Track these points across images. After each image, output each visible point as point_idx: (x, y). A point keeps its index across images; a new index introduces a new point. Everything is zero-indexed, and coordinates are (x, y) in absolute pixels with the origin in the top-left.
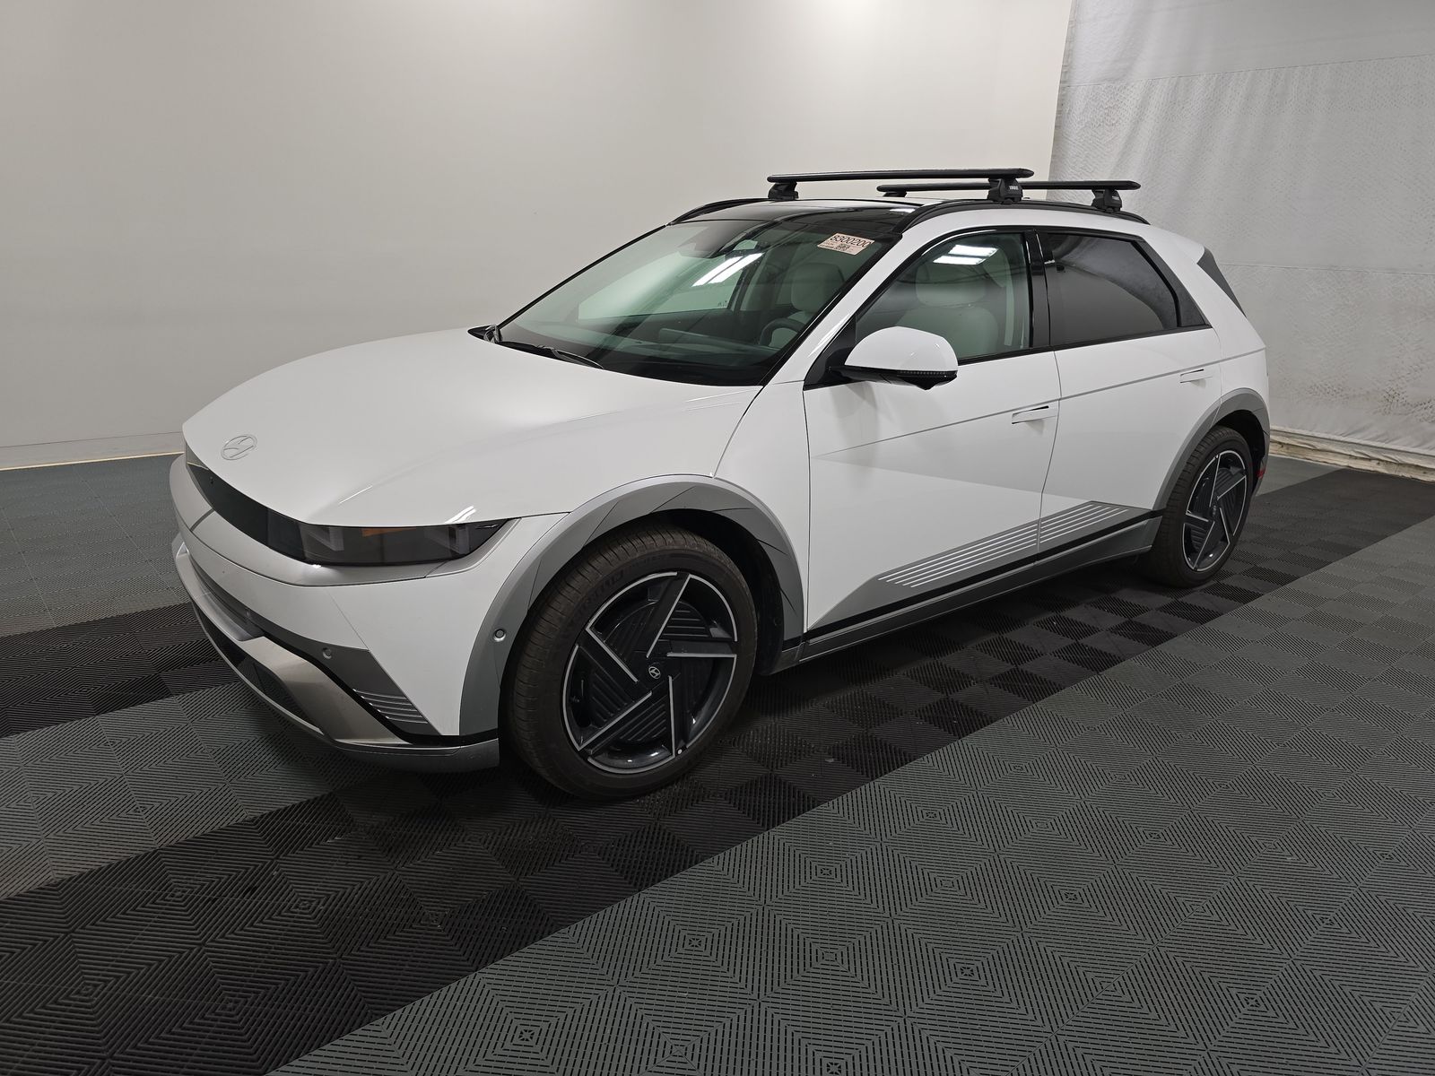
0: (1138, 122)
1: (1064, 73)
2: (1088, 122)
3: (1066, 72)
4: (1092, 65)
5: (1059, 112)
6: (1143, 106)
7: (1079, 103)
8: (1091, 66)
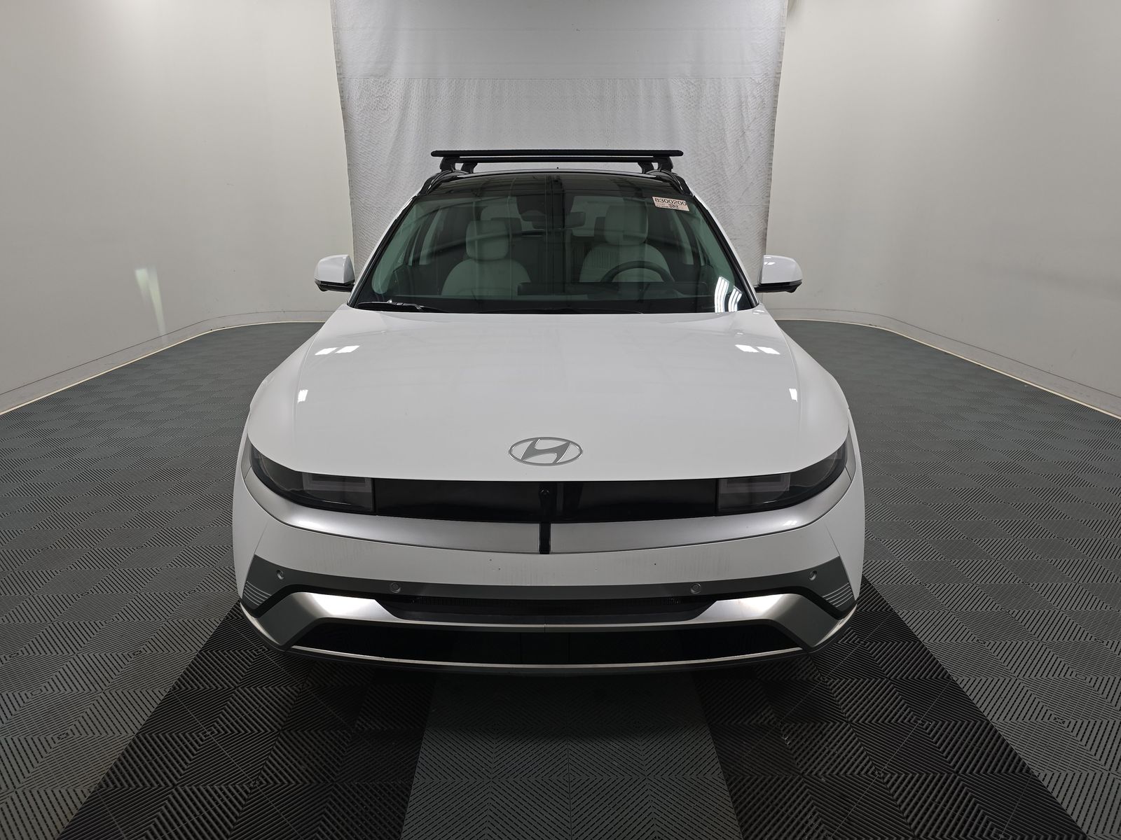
0: (405, 108)
1: (339, 68)
2: (365, 106)
3: (340, 67)
4: (361, 61)
5: (342, 97)
6: (406, 97)
7: (355, 93)
8: (360, 64)
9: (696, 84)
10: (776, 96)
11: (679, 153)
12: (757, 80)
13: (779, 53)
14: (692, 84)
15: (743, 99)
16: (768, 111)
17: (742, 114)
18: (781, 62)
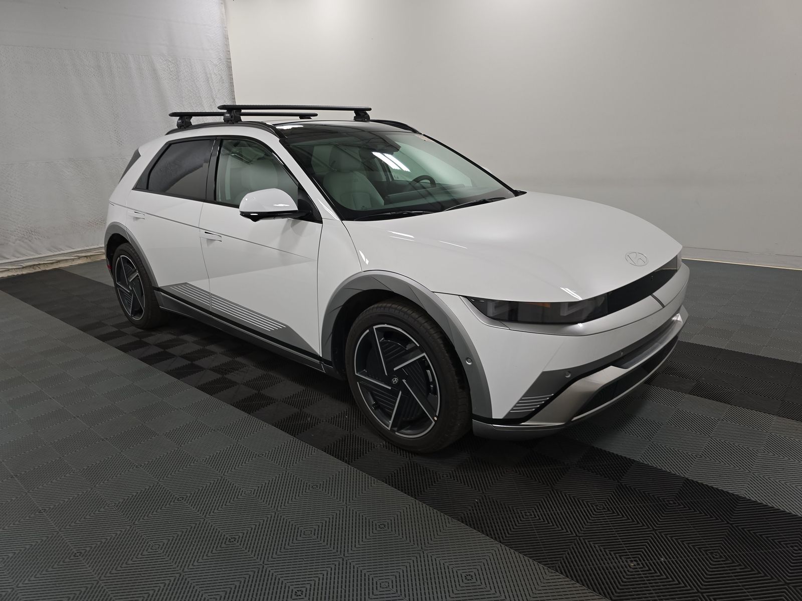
9: (173, 62)
10: (231, 75)
11: (370, 109)
12: (214, 62)
13: (226, 45)
14: (170, 62)
15: (209, 76)
16: (227, 85)
17: (210, 87)
18: (229, 51)
